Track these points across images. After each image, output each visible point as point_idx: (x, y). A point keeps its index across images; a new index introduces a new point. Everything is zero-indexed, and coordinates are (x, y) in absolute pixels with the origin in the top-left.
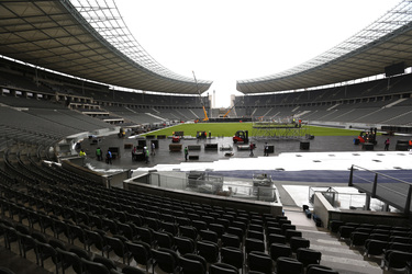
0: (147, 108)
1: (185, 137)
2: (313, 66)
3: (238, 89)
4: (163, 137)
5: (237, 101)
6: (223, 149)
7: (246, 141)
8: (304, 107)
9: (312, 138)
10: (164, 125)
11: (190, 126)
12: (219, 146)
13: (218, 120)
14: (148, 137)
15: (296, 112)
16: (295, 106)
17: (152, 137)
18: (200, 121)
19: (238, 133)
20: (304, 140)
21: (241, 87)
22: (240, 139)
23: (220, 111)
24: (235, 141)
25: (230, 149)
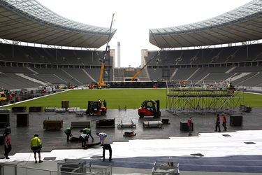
0: (20, 67)
1: (71, 109)
2: (251, 12)
3: (151, 41)
4: (38, 110)
5: (150, 58)
6: (122, 127)
7: (157, 115)
8: (241, 67)
9: (248, 110)
10: (43, 92)
11: (81, 94)
12: (117, 123)
13: (122, 85)
14: (15, 109)
15: (231, 74)
16: (230, 65)
17: (22, 109)
18: (97, 86)
19: (145, 103)
20: (237, 113)
21: (156, 38)
22: (149, 112)
23: (125, 72)
24: (142, 114)
25: (132, 127)
